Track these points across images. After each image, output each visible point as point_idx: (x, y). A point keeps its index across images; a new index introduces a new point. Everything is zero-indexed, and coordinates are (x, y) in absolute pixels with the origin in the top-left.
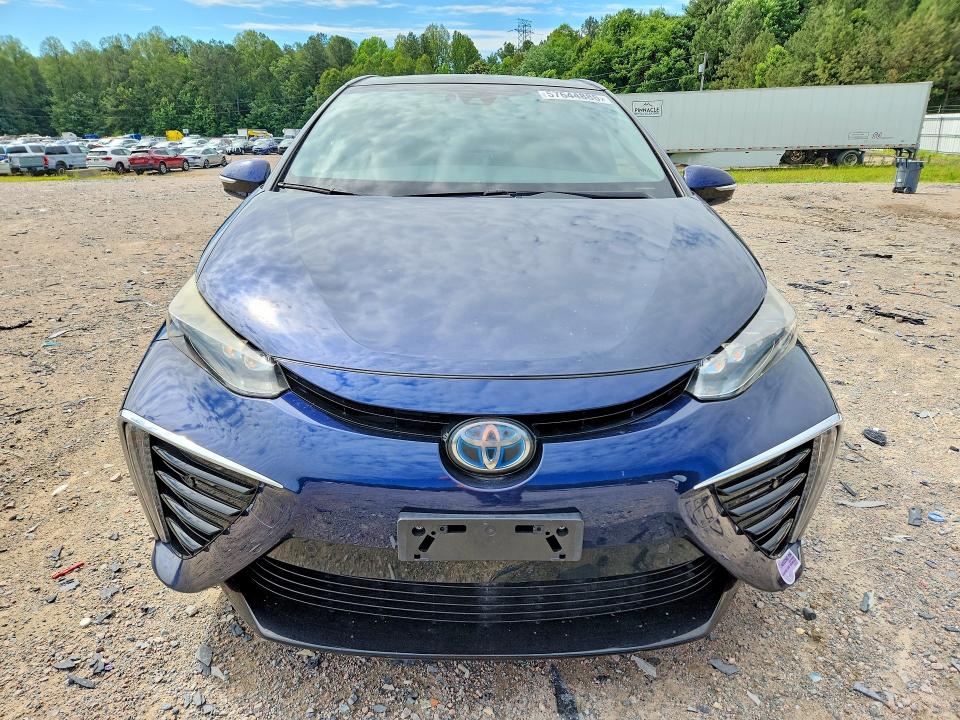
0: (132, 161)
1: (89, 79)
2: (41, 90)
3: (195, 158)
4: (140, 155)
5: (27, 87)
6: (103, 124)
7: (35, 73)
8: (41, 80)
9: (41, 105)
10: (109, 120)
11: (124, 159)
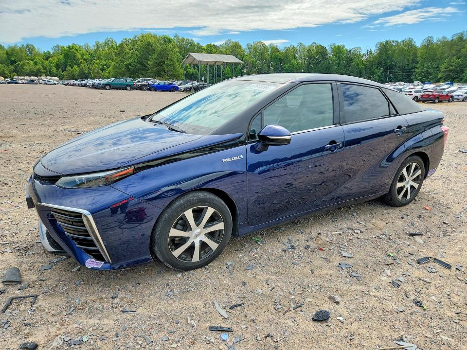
0: (422, 96)
1: (439, 56)
2: (415, 62)
3: (459, 95)
4: (427, 93)
5: (409, 60)
6: (436, 77)
7: (415, 54)
8: (417, 57)
9: (412, 68)
10: (440, 75)
11: (419, 95)
